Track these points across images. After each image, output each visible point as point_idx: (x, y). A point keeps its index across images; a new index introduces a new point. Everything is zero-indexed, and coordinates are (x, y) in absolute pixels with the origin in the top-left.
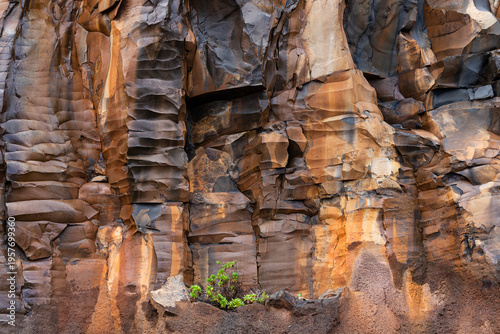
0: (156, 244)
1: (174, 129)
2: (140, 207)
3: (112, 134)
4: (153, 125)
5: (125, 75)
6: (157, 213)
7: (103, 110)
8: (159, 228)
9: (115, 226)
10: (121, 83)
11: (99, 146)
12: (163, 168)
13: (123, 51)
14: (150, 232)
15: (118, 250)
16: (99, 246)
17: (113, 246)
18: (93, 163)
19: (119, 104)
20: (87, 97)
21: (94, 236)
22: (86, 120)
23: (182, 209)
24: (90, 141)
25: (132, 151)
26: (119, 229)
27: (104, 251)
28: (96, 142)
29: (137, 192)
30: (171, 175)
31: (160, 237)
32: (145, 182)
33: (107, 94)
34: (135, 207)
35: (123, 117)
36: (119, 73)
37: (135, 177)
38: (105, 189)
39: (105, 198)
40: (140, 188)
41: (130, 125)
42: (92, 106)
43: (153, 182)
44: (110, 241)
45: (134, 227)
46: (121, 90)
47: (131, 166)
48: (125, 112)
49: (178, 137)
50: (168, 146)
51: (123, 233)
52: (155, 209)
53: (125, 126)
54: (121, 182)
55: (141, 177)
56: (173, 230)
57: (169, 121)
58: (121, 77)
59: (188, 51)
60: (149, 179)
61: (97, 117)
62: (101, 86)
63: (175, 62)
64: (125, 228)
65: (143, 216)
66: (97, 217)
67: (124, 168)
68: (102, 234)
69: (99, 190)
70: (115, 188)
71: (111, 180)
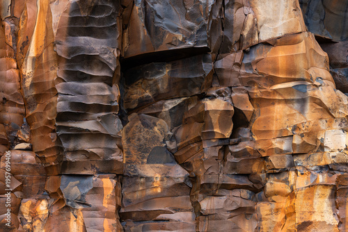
0: (87, 220)
1: (107, 93)
2: (70, 178)
3: (38, 97)
4: (85, 88)
5: (55, 31)
6: (88, 185)
7: (28, 69)
8: (90, 202)
9: (40, 199)
10: (50, 40)
11: (23, 110)
12: (94, 136)
13: (53, 6)
14: (80, 207)
15: (44, 226)
16: (23, 221)
17: (38, 221)
18: (16, 129)
19: (48, 63)
20: (10, 55)
21: (16, 210)
22: (9, 81)
23: (114, 181)
24: (13, 104)
25: (62, 117)
26: (44, 203)
27: (27, 226)
28: (20, 106)
29: (66, 162)
30: (103, 144)
31: (91, 213)
32: (75, 152)
33: (32, 52)
34: (64, 179)
35: (52, 78)
36: (48, 30)
37: (65, 145)
38: (30, 157)
39: (29, 168)
40: (69, 157)
41: (59, 87)
42: (15, 65)
43: (84, 152)
44: (34, 215)
45: (62, 201)
46: (50, 48)
47: (59, 133)
48: (54, 73)
49: (112, 102)
50: (100, 112)
51: (49, 207)
52: (86, 181)
53: (54, 89)
54: (48, 150)
55: (71, 145)
56: (105, 205)
57: (101, 84)
58: (50, 34)
59: (124, 7)
60: (79, 148)
61: (22, 78)
62: (27, 43)
63: (110, 18)
64: (52, 201)
65: (73, 189)
66: (20, 189)
67: (51, 135)
68: (26, 207)
69: (23, 158)
70: (40, 156)
71: (36, 148)
